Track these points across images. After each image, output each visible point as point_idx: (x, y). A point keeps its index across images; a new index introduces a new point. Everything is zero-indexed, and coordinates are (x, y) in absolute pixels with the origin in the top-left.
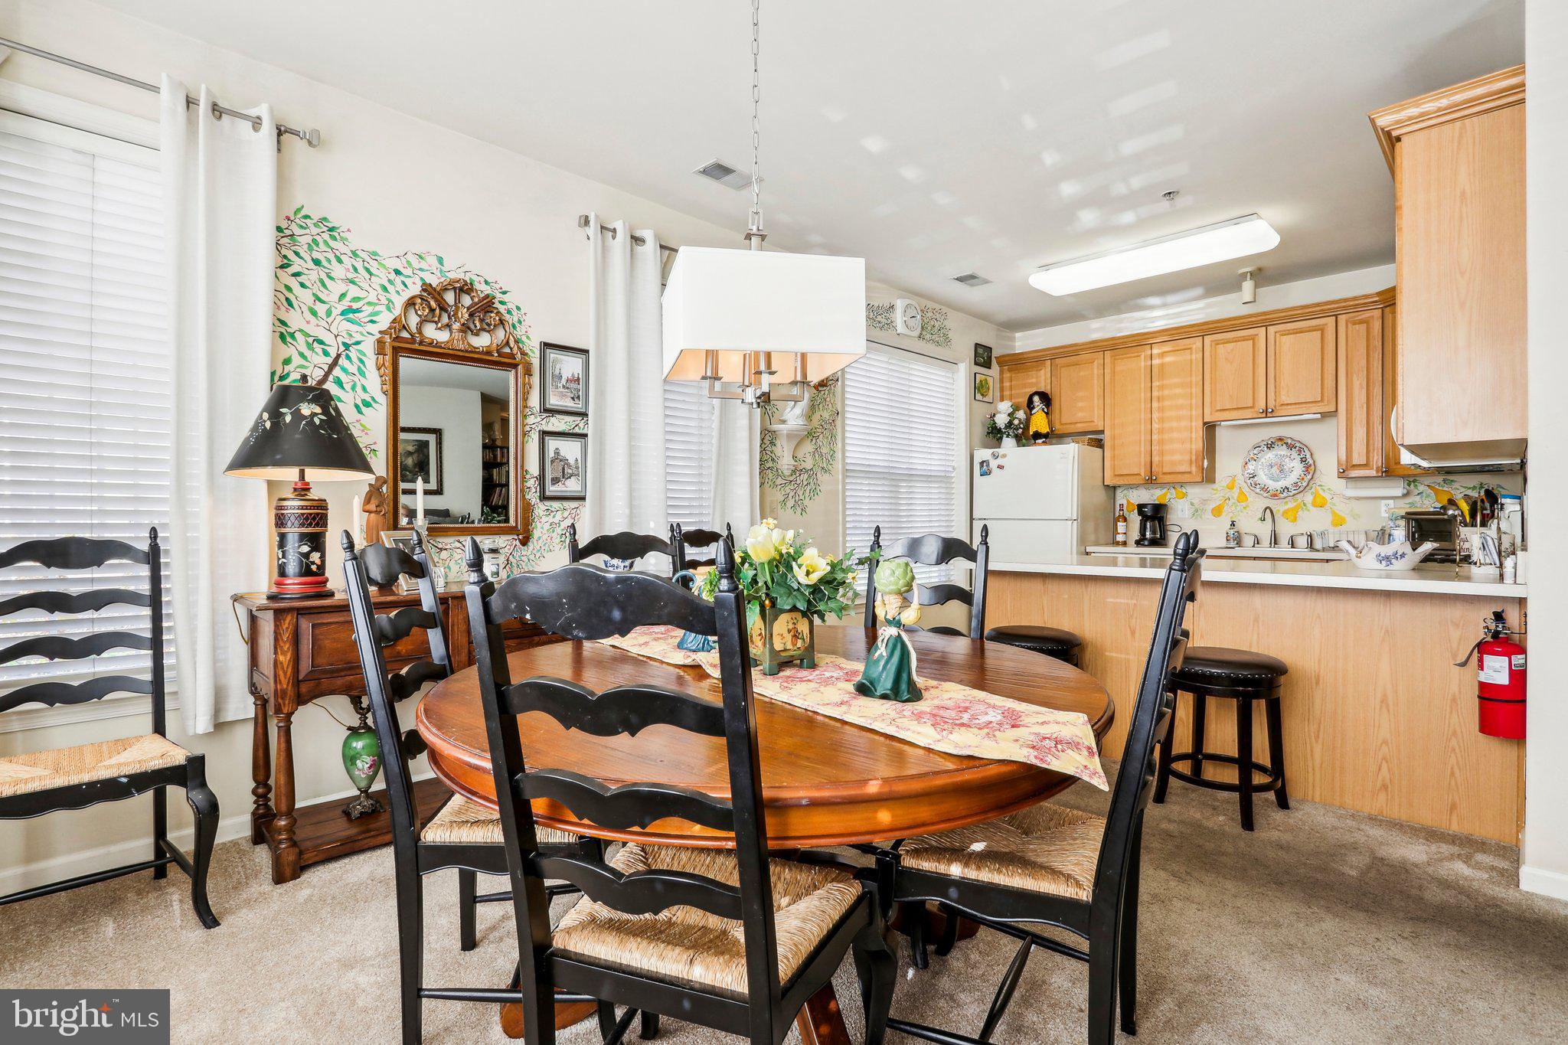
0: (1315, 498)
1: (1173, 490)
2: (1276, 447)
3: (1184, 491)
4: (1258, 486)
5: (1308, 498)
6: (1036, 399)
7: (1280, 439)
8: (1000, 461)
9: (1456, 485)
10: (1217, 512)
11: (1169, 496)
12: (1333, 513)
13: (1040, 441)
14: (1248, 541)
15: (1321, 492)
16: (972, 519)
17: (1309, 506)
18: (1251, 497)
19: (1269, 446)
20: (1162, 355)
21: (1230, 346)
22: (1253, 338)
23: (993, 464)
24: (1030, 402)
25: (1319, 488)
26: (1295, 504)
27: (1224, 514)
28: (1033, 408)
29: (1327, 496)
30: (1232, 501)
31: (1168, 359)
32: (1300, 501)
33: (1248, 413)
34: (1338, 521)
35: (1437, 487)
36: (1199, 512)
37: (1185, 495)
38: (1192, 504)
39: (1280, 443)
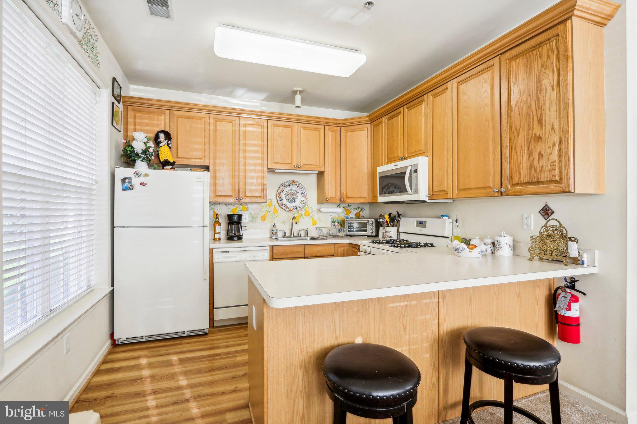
0: (305, 212)
1: (241, 207)
2: (292, 185)
3: (247, 206)
4: (284, 205)
5: (303, 212)
6: (162, 136)
7: (294, 182)
8: (142, 179)
9: (351, 207)
10: (263, 218)
11: (238, 209)
12: (312, 219)
13: (169, 167)
14: (280, 234)
15: (308, 209)
16: (113, 227)
17: (303, 215)
18: (279, 210)
19: (289, 185)
20: (245, 125)
21: (281, 129)
22: (291, 127)
23: (136, 181)
24: (157, 137)
25: (307, 207)
26: (298, 215)
27: (267, 219)
28: (160, 142)
29: (310, 211)
30: (270, 213)
31: (249, 129)
32: (300, 213)
33: (288, 167)
34: (314, 223)
35: (346, 208)
36: (255, 219)
37: (247, 209)
38: (251, 214)
39: (293, 184)
